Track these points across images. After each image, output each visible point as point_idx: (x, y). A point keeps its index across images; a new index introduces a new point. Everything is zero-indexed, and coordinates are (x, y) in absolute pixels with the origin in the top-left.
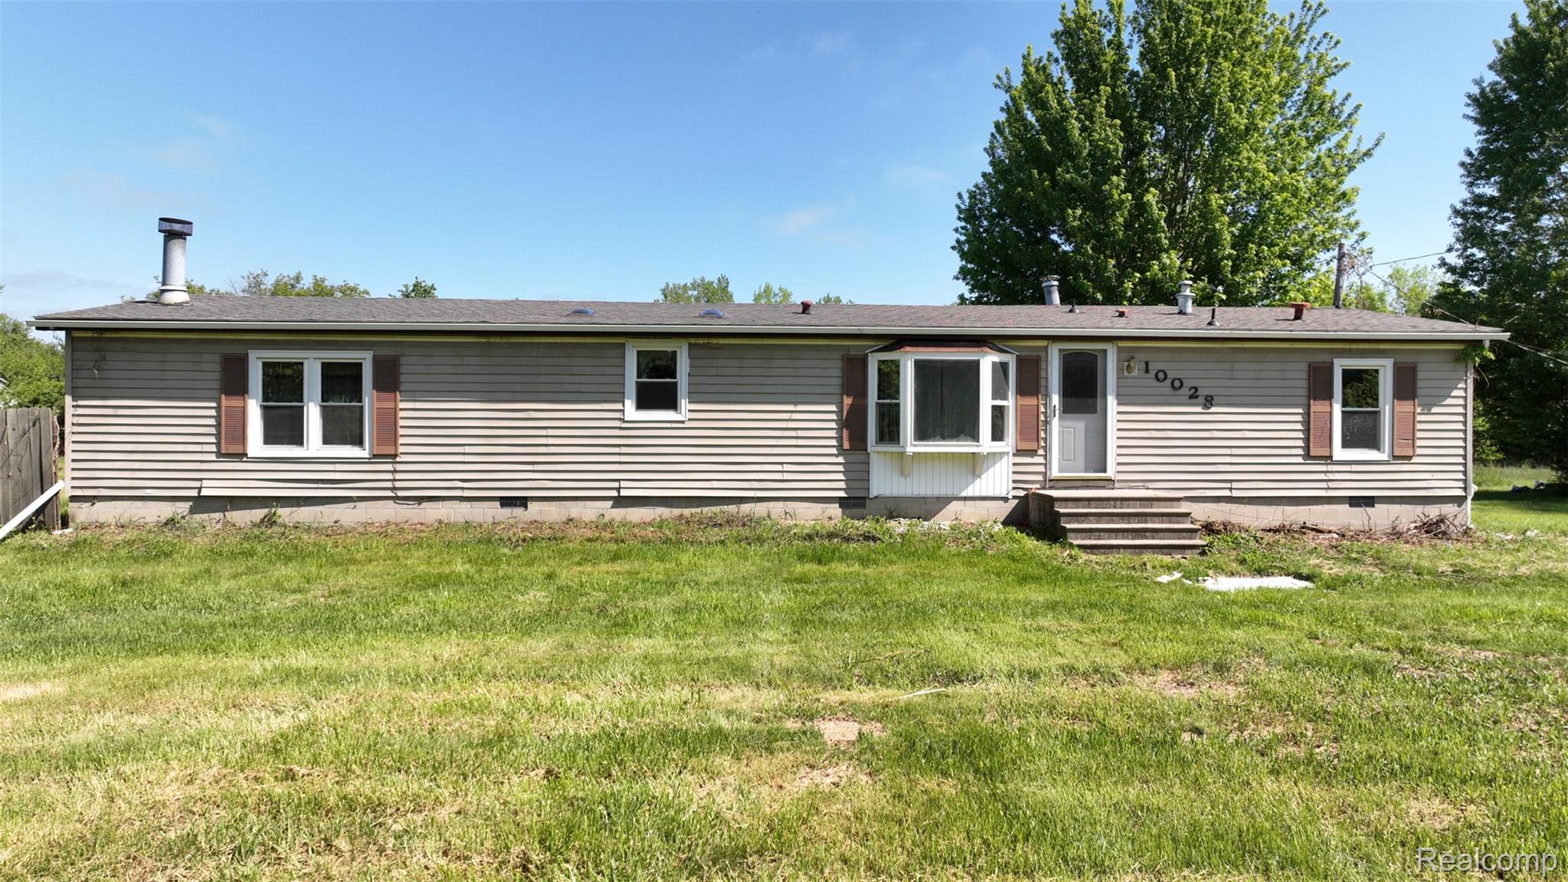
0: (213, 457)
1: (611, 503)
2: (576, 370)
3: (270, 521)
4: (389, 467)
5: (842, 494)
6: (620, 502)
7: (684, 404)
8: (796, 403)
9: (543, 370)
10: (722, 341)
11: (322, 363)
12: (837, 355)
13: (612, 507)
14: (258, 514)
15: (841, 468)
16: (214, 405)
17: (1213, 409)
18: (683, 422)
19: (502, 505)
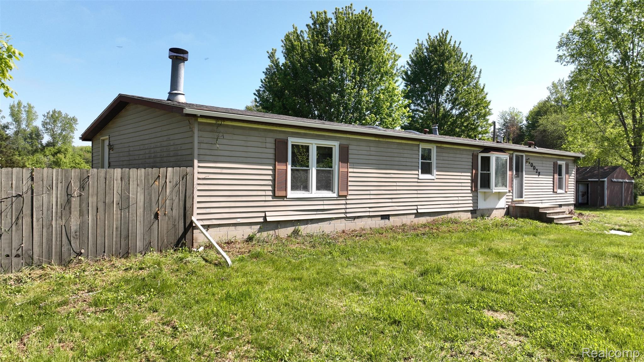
0: (270, 198)
1: (414, 216)
2: (406, 155)
3: (296, 233)
4: (344, 202)
5: (471, 209)
6: (418, 215)
7: (435, 172)
8: (462, 172)
9: (396, 155)
10: (445, 146)
11: (317, 147)
12: (471, 153)
13: (415, 218)
14: (290, 230)
15: (471, 198)
16: (271, 168)
17: (540, 176)
18: (434, 180)
19: (382, 219)
